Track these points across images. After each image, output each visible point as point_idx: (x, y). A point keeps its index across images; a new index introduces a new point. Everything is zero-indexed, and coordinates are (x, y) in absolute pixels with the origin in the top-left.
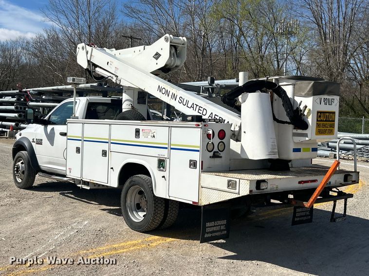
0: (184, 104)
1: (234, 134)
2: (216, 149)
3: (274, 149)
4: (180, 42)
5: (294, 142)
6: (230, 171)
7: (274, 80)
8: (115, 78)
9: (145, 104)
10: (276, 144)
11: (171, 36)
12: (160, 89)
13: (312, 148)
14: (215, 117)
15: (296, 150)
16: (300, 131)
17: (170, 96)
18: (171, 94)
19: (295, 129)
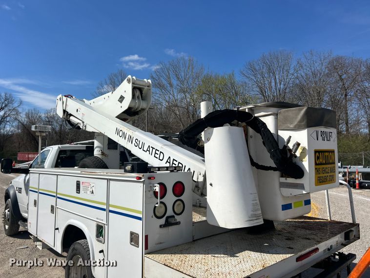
0: (140, 147)
1: (197, 186)
2: (170, 212)
3: (256, 210)
4: (144, 84)
5: (283, 197)
6: (194, 241)
7: (247, 109)
8: (82, 124)
9: (117, 149)
10: (258, 201)
11: (134, 77)
12: (118, 132)
13: (305, 201)
14: (173, 163)
15: (287, 207)
16: (291, 180)
17: (127, 139)
18: (127, 137)
19: (282, 176)
